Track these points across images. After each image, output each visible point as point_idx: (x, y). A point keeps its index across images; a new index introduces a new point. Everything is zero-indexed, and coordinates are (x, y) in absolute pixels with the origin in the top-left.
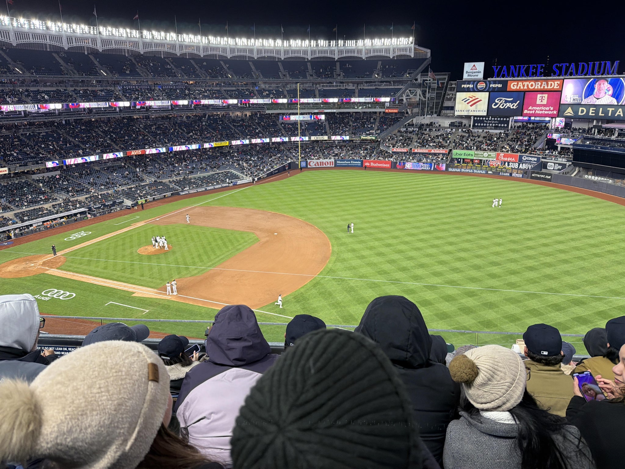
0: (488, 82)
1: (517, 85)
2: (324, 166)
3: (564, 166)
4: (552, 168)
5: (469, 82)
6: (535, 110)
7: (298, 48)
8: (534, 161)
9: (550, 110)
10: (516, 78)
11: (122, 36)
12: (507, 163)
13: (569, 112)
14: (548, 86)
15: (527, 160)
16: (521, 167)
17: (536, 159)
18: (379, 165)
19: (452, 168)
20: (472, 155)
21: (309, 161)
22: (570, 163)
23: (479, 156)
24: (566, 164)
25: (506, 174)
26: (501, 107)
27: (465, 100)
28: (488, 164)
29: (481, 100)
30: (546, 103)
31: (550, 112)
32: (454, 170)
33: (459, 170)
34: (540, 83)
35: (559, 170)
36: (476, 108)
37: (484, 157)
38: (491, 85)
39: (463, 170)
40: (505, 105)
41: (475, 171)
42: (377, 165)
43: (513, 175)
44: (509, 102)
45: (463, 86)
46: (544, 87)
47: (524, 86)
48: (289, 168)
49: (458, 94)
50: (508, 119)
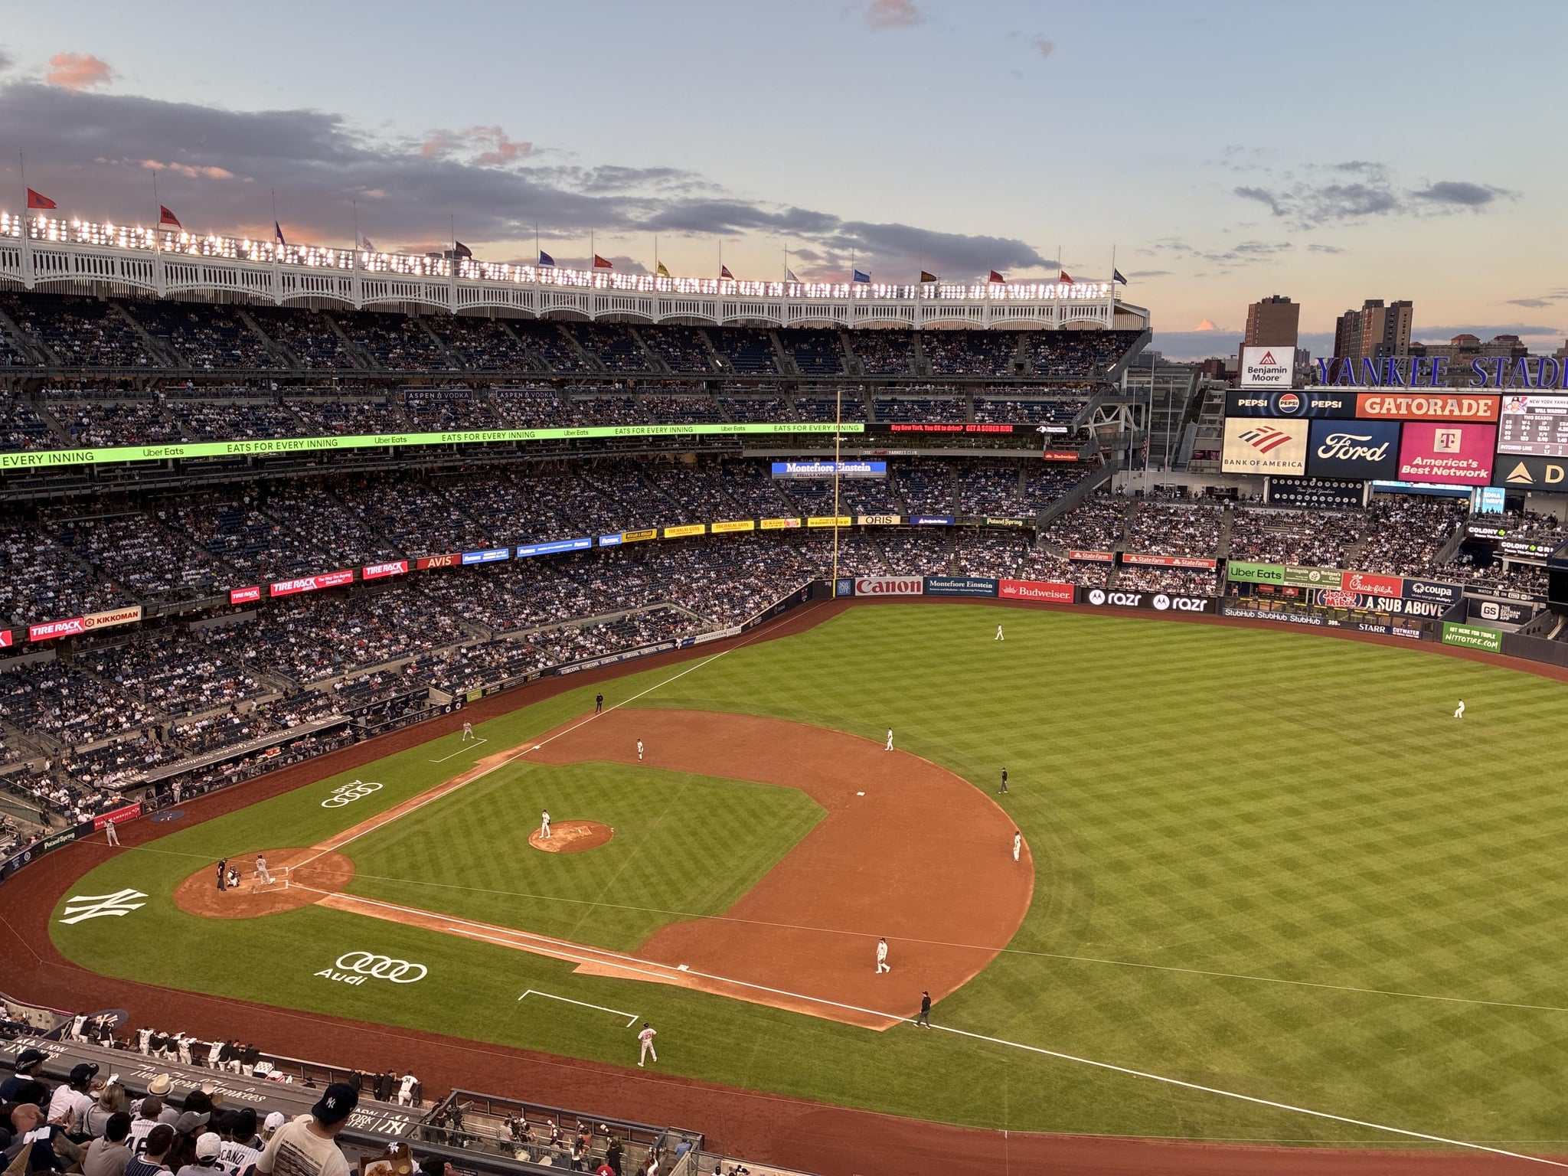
0: (1304, 395)
1: (1382, 404)
2: (897, 592)
3: (1525, 612)
4: (1496, 617)
5: (1256, 394)
6: (1432, 467)
7: (822, 302)
8: (1445, 596)
9: (1469, 468)
10: (1377, 389)
11: (410, 273)
12: (1371, 599)
13: (1520, 474)
14: (1461, 410)
15: (1424, 593)
16: (1408, 609)
17: (1449, 593)
18: (1042, 594)
19: (1234, 607)
20: (1279, 576)
21: (858, 580)
22: (1543, 606)
23: (1297, 578)
24: (1531, 608)
25: (1376, 629)
26: (1340, 455)
27: (1247, 436)
28: (1323, 601)
29: (1288, 438)
30: (1458, 451)
31: (1470, 474)
32: (1239, 613)
33: (1251, 614)
34: (1440, 403)
35: (1512, 620)
36: (1277, 456)
37: (1309, 581)
38: (1314, 404)
39: (1261, 615)
40: (1351, 451)
41: (1294, 618)
42: (1036, 593)
43: (1396, 631)
44: (1362, 444)
45: (1241, 402)
46: (1451, 411)
47: (1398, 407)
48: (810, 597)
49: (1229, 420)
50: (1359, 486)
